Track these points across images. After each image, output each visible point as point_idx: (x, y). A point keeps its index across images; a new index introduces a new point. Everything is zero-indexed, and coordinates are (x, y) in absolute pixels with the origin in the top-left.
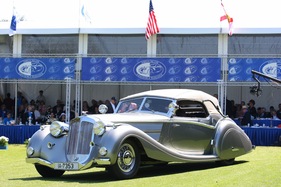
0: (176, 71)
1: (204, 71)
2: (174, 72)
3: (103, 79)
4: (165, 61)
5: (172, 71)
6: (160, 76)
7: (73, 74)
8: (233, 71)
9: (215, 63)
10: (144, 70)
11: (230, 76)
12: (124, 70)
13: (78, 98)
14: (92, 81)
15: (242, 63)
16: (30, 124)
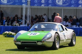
0: (75, 2)
2: (73, 3)
3: (41, 5)
6: (67, 4)
7: (26, 3)
13: (28, 14)
14: (35, 6)
16: (6, 25)
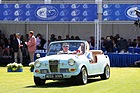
0: (65, 14)
1: (85, 13)
3: (13, 19)
4: (57, 6)
5: (63, 13)
8: (106, 13)
9: (93, 8)
10: (42, 13)
11: (104, 17)
12: (28, 13)
15: (112, 8)
